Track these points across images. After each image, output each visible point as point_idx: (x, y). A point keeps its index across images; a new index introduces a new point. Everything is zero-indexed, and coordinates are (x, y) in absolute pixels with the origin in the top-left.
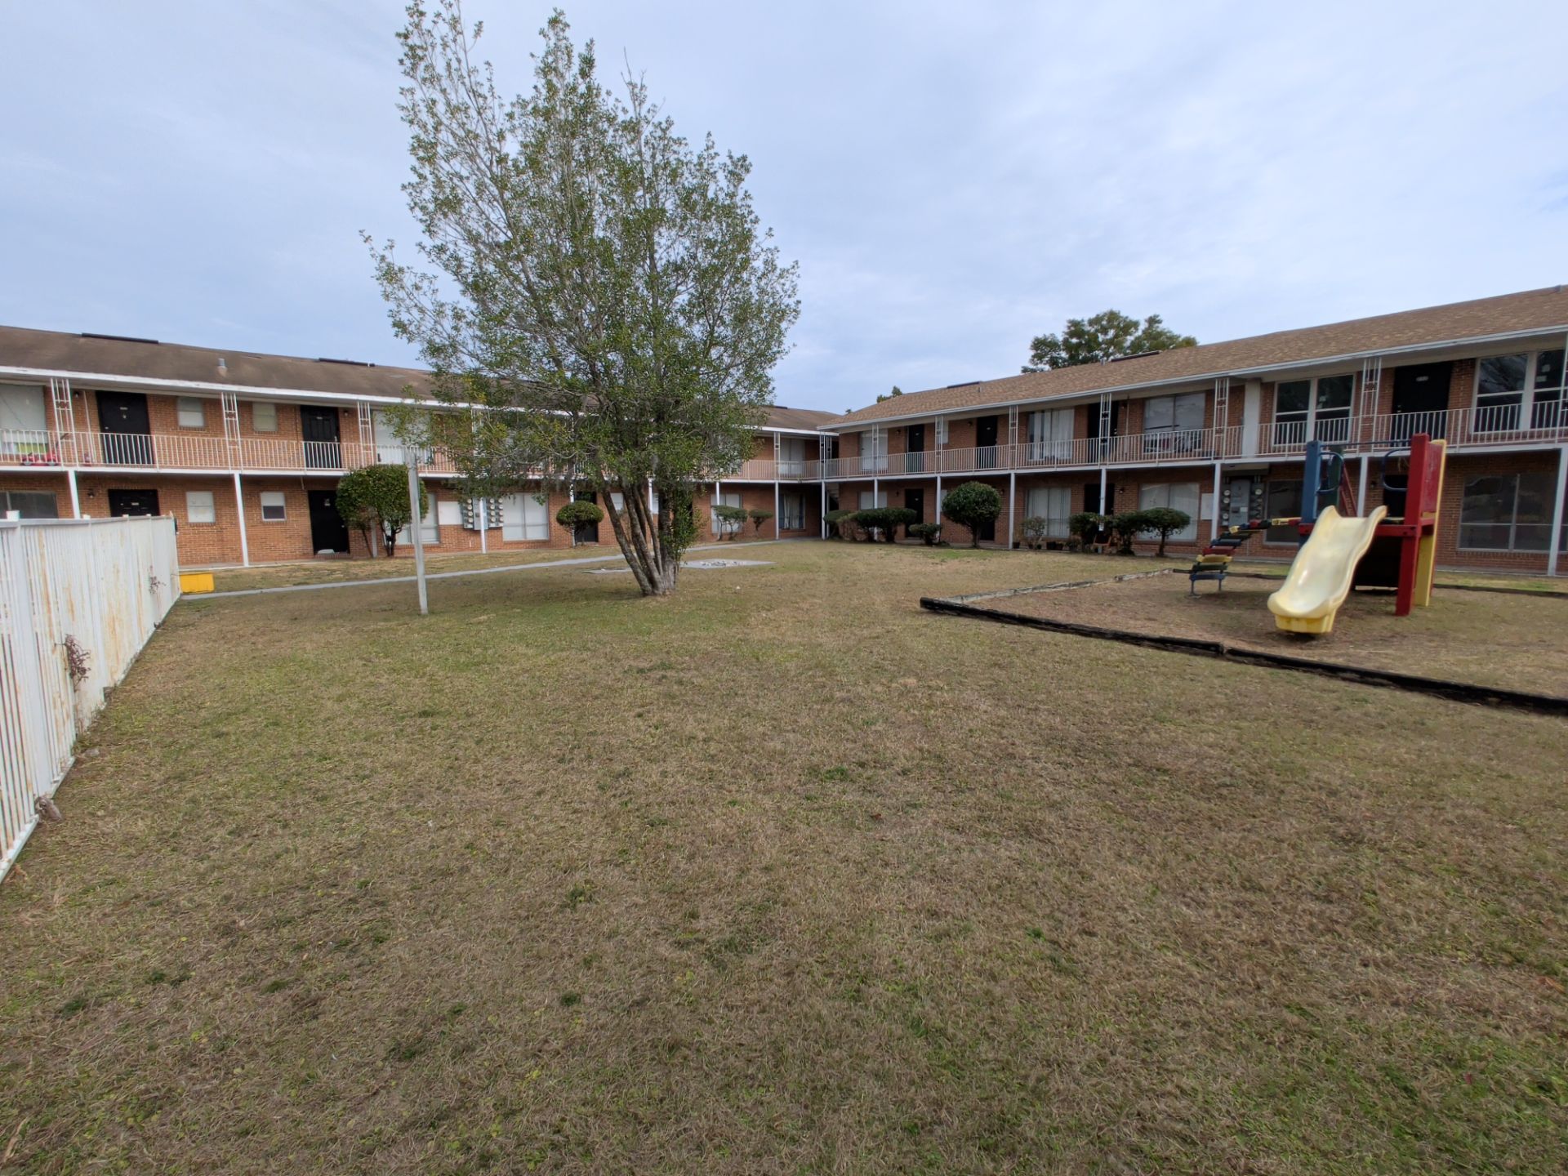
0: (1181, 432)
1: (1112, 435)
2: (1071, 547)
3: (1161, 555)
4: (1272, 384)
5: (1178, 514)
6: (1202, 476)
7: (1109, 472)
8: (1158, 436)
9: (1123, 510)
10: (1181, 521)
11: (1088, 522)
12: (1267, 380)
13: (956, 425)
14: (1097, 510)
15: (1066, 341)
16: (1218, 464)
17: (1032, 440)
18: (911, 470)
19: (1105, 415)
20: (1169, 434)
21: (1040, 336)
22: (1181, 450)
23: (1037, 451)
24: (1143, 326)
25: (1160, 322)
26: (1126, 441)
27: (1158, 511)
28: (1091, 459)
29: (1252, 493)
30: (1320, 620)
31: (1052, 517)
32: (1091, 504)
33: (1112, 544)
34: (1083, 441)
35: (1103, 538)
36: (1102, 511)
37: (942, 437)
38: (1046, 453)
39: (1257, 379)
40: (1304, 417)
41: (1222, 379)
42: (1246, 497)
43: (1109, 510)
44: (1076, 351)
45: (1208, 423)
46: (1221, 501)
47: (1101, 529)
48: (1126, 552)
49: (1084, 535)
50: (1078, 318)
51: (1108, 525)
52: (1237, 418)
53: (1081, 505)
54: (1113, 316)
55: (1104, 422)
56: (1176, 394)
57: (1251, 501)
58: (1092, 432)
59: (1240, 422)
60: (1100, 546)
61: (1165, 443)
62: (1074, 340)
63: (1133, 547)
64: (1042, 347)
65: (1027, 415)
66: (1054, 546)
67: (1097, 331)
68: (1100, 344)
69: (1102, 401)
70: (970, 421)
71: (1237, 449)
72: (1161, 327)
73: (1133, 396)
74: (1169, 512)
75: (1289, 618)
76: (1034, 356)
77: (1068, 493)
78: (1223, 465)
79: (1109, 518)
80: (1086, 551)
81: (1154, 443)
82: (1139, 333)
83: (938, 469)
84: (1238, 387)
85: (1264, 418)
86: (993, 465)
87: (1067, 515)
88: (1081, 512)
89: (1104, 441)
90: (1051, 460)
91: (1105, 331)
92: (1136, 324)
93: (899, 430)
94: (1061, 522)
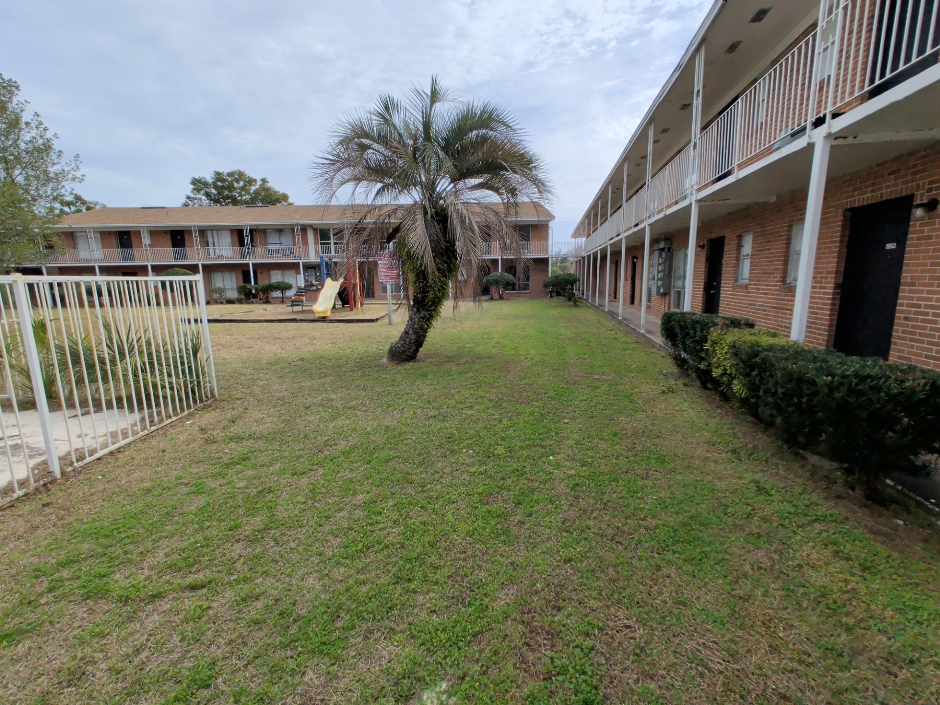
0: (283, 247)
1: (252, 246)
2: (240, 301)
3: (283, 302)
4: (317, 229)
5: (287, 283)
6: (294, 267)
7: (254, 265)
8: (274, 247)
9: (263, 282)
10: (289, 287)
11: (247, 288)
12: (315, 227)
13: (155, 233)
14: (250, 282)
15: (214, 184)
16: (301, 261)
17: (208, 246)
18: (125, 259)
19: (247, 236)
20: (278, 247)
21: (197, 177)
22: (285, 255)
23: (212, 251)
24: (259, 183)
25: (268, 182)
26: (259, 249)
27: (278, 282)
28: (243, 257)
29: (316, 274)
30: (326, 312)
31: (226, 287)
32: (247, 279)
33: (260, 299)
34: (238, 248)
35: (255, 296)
36: (253, 283)
37: (146, 240)
38: (218, 253)
39: (311, 226)
40: (329, 244)
41: (297, 225)
42: (314, 274)
43: (256, 283)
44: (222, 190)
45: (294, 244)
46: (305, 278)
47: (254, 292)
48: (267, 302)
49: (246, 295)
50: (221, 171)
51: (256, 289)
52: (305, 242)
53: (242, 281)
54: (241, 175)
55: (247, 239)
56: (279, 230)
57: (316, 278)
58: (241, 243)
59: (307, 244)
60: (254, 300)
61: (278, 251)
62: (219, 183)
63: (270, 300)
64: (198, 184)
65: (203, 232)
66: (230, 302)
67: (232, 180)
68: (235, 189)
69: (244, 228)
70: (165, 232)
71: (307, 254)
72: (269, 185)
73: (259, 228)
74: (283, 282)
75: (319, 313)
76: (194, 189)
77: (234, 275)
78: (303, 263)
79: (257, 286)
80: (247, 303)
81: (272, 251)
82: (258, 186)
83: (148, 259)
84: (304, 229)
85: (316, 243)
86: (186, 258)
87: (235, 286)
88: (242, 284)
89: (248, 249)
90: (221, 257)
91: (237, 181)
92: (255, 181)
93: (110, 233)
94: (232, 289)
